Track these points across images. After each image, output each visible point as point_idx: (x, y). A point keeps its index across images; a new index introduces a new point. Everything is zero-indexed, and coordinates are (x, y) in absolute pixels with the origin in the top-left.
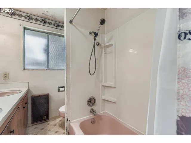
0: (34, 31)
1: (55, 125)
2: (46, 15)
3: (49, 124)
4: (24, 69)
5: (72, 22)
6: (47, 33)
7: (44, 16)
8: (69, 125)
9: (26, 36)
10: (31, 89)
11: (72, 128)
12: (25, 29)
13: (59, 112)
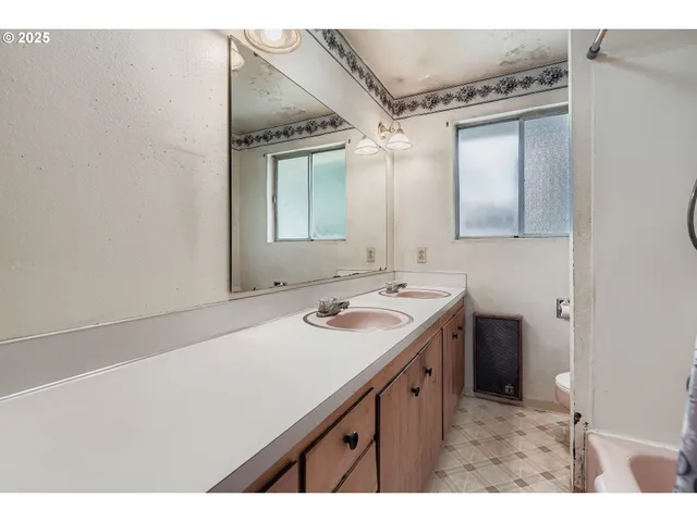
0: (479, 125)
1: (542, 428)
2: (511, 63)
3: (521, 415)
4: (457, 237)
5: (599, 49)
6: (518, 119)
7: (506, 67)
8: (585, 437)
9: (462, 144)
10: (473, 295)
11: (594, 452)
12: (458, 128)
13: (556, 387)
